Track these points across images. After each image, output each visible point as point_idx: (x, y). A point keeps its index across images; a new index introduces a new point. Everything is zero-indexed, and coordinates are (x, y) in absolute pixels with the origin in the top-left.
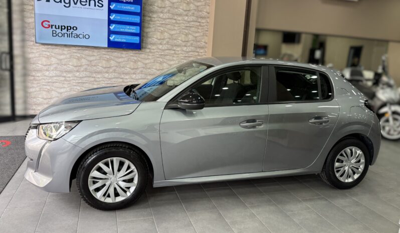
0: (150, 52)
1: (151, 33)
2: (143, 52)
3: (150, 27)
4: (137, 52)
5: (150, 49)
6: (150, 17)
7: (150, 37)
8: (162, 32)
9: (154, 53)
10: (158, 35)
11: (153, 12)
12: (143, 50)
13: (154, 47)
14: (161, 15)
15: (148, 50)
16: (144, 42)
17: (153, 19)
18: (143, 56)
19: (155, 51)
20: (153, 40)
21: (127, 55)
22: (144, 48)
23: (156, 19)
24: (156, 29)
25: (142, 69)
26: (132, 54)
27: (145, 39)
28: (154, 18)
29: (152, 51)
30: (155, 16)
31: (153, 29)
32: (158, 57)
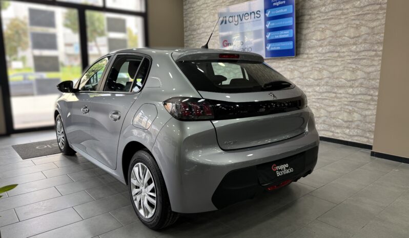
0: (308, 58)
1: (310, 35)
2: (300, 59)
3: (309, 28)
4: (294, 59)
5: (307, 54)
6: (310, 15)
7: (309, 40)
8: (323, 31)
9: (312, 58)
10: (318, 35)
11: (313, 8)
12: (301, 56)
13: (312, 52)
14: (323, 9)
15: (305, 56)
16: (302, 46)
17: (313, 16)
18: (299, 63)
19: (314, 55)
20: (312, 42)
21: (284, 64)
22: (302, 54)
23: (317, 16)
24: (316, 28)
25: (298, 79)
26: (289, 63)
27: (303, 43)
28: (315, 14)
29: (310, 56)
30: (315, 12)
31: (312, 29)
32: (317, 64)
